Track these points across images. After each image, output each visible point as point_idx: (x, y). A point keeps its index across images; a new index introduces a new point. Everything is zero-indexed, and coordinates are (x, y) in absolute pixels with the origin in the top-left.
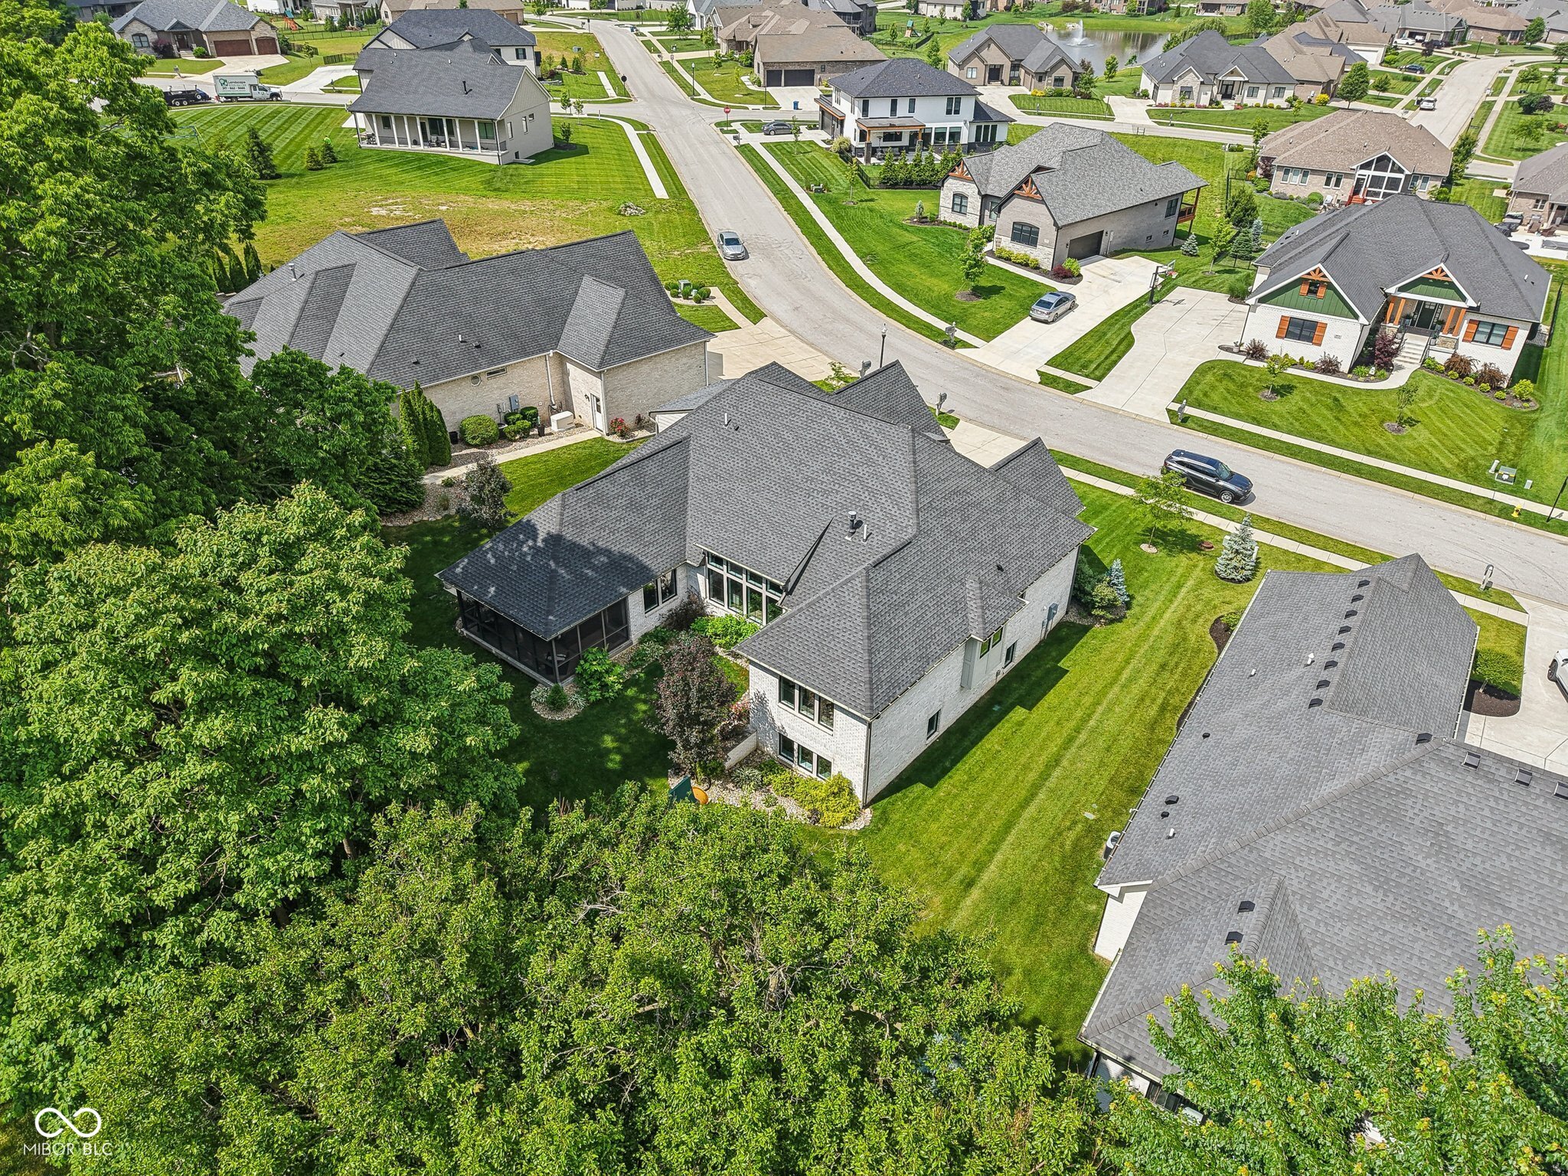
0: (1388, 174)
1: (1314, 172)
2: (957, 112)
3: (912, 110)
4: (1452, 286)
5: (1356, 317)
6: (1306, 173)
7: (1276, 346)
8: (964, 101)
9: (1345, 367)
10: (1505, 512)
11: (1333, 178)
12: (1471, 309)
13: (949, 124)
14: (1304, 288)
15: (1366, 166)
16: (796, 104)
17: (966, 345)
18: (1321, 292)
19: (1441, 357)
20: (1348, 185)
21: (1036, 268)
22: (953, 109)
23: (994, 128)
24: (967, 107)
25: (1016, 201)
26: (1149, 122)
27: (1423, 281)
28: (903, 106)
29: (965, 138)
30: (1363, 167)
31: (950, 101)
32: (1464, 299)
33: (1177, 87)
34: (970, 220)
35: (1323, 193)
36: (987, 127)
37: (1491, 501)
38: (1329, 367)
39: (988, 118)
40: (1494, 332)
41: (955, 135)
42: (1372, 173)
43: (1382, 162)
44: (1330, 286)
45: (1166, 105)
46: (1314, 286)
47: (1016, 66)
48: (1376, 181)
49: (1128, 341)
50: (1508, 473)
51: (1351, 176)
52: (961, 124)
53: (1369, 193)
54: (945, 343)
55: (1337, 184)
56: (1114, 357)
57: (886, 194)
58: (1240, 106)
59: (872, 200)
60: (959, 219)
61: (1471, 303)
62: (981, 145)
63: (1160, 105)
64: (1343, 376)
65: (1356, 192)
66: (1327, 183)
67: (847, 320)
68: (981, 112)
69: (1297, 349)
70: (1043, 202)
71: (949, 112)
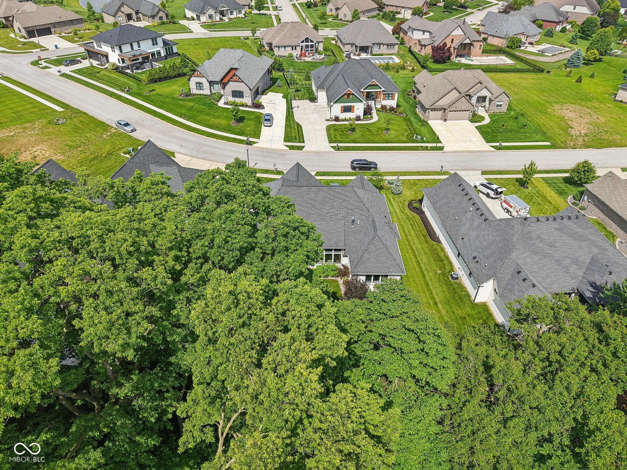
0: (310, 44)
1: (288, 46)
2: (157, 44)
3: (139, 46)
4: (377, 85)
5: (362, 102)
6: (285, 47)
7: (342, 116)
8: (158, 39)
9: (362, 118)
10: (426, 148)
11: (294, 47)
12: (383, 91)
13: (155, 49)
14: (346, 96)
15: (303, 42)
16: (56, 46)
17: (255, 143)
18: (351, 96)
19: (379, 107)
20: (299, 49)
21: (247, 106)
22: (155, 43)
23: (172, 47)
24: (160, 41)
25: (231, 83)
26: (206, 31)
27: (370, 85)
28: (135, 45)
29: (163, 54)
30: (302, 42)
31: (153, 40)
32: (381, 88)
33: (207, 15)
34: (207, 92)
35: (292, 53)
36: (169, 48)
37: (422, 147)
38: (358, 118)
39: (168, 44)
40: (389, 96)
41: (159, 53)
42: (305, 44)
43: (307, 40)
44: (353, 94)
45: (205, 23)
46: (348, 95)
47: (137, 13)
48: (307, 46)
49: (299, 126)
50: (419, 137)
51: (299, 46)
52: (160, 49)
53: (306, 51)
54: (247, 144)
55: (296, 49)
56: (300, 133)
57: (155, 86)
58: (230, 19)
59: (153, 90)
60: (201, 92)
61: (383, 89)
62: (169, 55)
63: (203, 23)
64: (363, 120)
65: (302, 50)
66: (292, 49)
67: (205, 145)
68: (165, 43)
69: (348, 115)
70: (243, 82)
71: (154, 45)
